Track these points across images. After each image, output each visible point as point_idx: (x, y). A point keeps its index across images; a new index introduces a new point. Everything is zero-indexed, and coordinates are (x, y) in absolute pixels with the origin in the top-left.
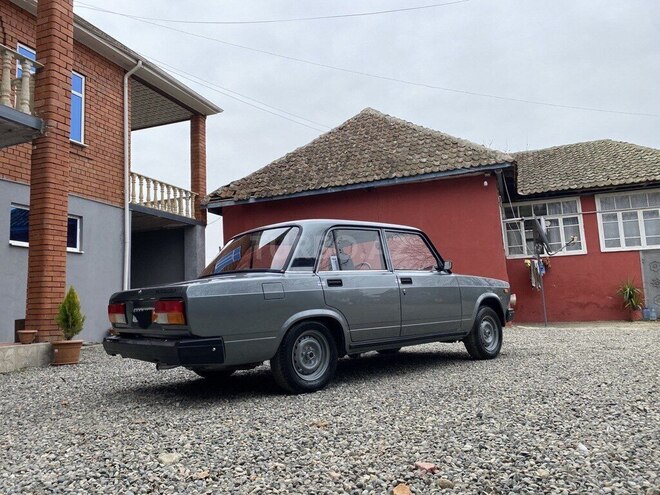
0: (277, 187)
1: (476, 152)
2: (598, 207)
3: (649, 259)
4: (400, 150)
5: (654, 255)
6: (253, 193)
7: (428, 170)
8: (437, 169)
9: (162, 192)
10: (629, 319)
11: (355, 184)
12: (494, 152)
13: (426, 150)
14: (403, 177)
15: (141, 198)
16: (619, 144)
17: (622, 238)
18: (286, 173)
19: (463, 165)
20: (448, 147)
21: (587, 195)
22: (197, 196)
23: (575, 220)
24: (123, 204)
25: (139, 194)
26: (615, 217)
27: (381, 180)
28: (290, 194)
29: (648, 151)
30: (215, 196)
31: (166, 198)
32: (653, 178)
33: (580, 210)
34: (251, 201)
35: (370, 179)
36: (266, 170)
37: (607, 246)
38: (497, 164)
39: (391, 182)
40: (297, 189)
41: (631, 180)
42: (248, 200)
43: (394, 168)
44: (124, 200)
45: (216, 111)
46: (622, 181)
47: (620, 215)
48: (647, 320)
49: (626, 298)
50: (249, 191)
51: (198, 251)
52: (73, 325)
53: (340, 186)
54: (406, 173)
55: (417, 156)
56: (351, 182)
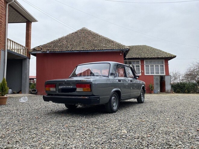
0: (57, 48)
1: (119, 45)
2: (145, 63)
3: (156, 77)
4: (96, 42)
5: (157, 77)
6: (48, 50)
7: (106, 49)
8: (108, 49)
9: (17, 46)
10: (151, 93)
11: (83, 50)
12: (124, 45)
13: (104, 43)
14: (99, 50)
15: (10, 47)
16: (149, 47)
17: (150, 72)
18: (59, 44)
19: (116, 48)
20: (110, 43)
21: (142, 60)
22: (28, 49)
23: (139, 66)
24: (5, 49)
25: (10, 46)
26: (148, 66)
27: (92, 50)
28: (62, 51)
29: (156, 49)
30: (34, 49)
31: (18, 48)
32: (158, 57)
33: (140, 63)
34: (48, 52)
35: (88, 49)
36: (52, 43)
37: (146, 74)
38: (125, 49)
39: (94, 51)
40: (64, 50)
41: (153, 57)
42: (46, 52)
43: (96, 47)
44: (5, 48)
45: (35, 21)
46: (151, 57)
47: (150, 65)
48: (155, 93)
49: (150, 87)
50: (47, 49)
51: (27, 67)
52: (5, 91)
53: (79, 50)
54: (99, 49)
55: (102, 44)
56: (82, 49)
